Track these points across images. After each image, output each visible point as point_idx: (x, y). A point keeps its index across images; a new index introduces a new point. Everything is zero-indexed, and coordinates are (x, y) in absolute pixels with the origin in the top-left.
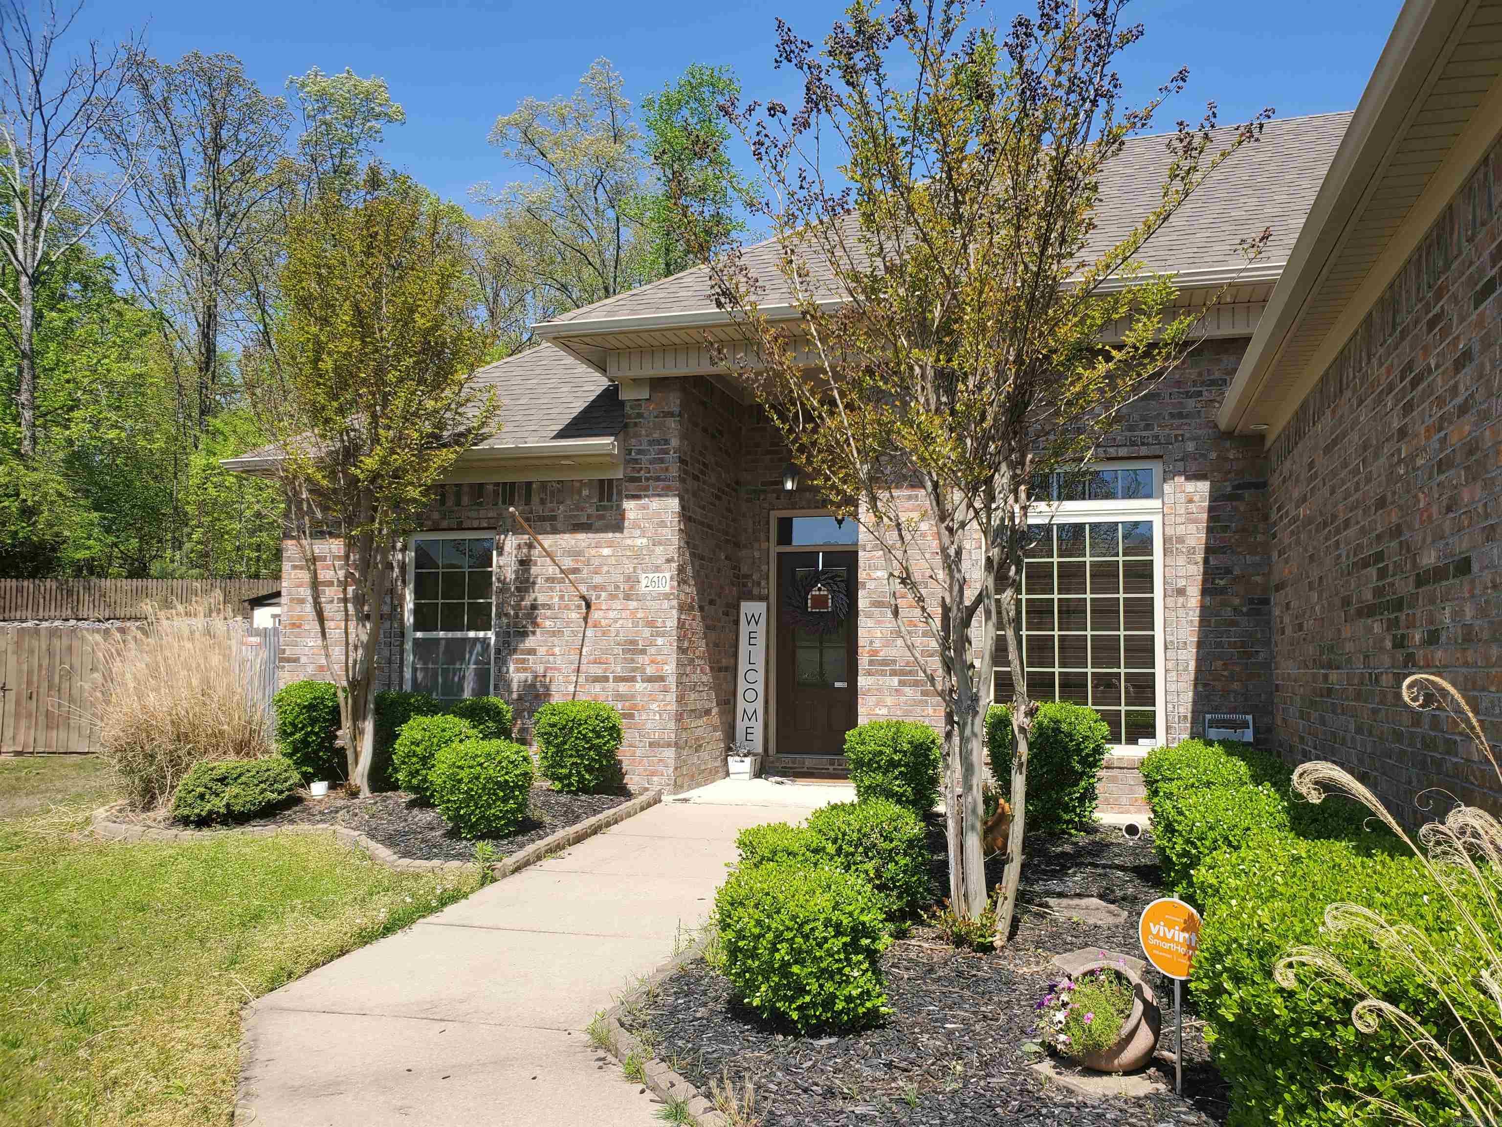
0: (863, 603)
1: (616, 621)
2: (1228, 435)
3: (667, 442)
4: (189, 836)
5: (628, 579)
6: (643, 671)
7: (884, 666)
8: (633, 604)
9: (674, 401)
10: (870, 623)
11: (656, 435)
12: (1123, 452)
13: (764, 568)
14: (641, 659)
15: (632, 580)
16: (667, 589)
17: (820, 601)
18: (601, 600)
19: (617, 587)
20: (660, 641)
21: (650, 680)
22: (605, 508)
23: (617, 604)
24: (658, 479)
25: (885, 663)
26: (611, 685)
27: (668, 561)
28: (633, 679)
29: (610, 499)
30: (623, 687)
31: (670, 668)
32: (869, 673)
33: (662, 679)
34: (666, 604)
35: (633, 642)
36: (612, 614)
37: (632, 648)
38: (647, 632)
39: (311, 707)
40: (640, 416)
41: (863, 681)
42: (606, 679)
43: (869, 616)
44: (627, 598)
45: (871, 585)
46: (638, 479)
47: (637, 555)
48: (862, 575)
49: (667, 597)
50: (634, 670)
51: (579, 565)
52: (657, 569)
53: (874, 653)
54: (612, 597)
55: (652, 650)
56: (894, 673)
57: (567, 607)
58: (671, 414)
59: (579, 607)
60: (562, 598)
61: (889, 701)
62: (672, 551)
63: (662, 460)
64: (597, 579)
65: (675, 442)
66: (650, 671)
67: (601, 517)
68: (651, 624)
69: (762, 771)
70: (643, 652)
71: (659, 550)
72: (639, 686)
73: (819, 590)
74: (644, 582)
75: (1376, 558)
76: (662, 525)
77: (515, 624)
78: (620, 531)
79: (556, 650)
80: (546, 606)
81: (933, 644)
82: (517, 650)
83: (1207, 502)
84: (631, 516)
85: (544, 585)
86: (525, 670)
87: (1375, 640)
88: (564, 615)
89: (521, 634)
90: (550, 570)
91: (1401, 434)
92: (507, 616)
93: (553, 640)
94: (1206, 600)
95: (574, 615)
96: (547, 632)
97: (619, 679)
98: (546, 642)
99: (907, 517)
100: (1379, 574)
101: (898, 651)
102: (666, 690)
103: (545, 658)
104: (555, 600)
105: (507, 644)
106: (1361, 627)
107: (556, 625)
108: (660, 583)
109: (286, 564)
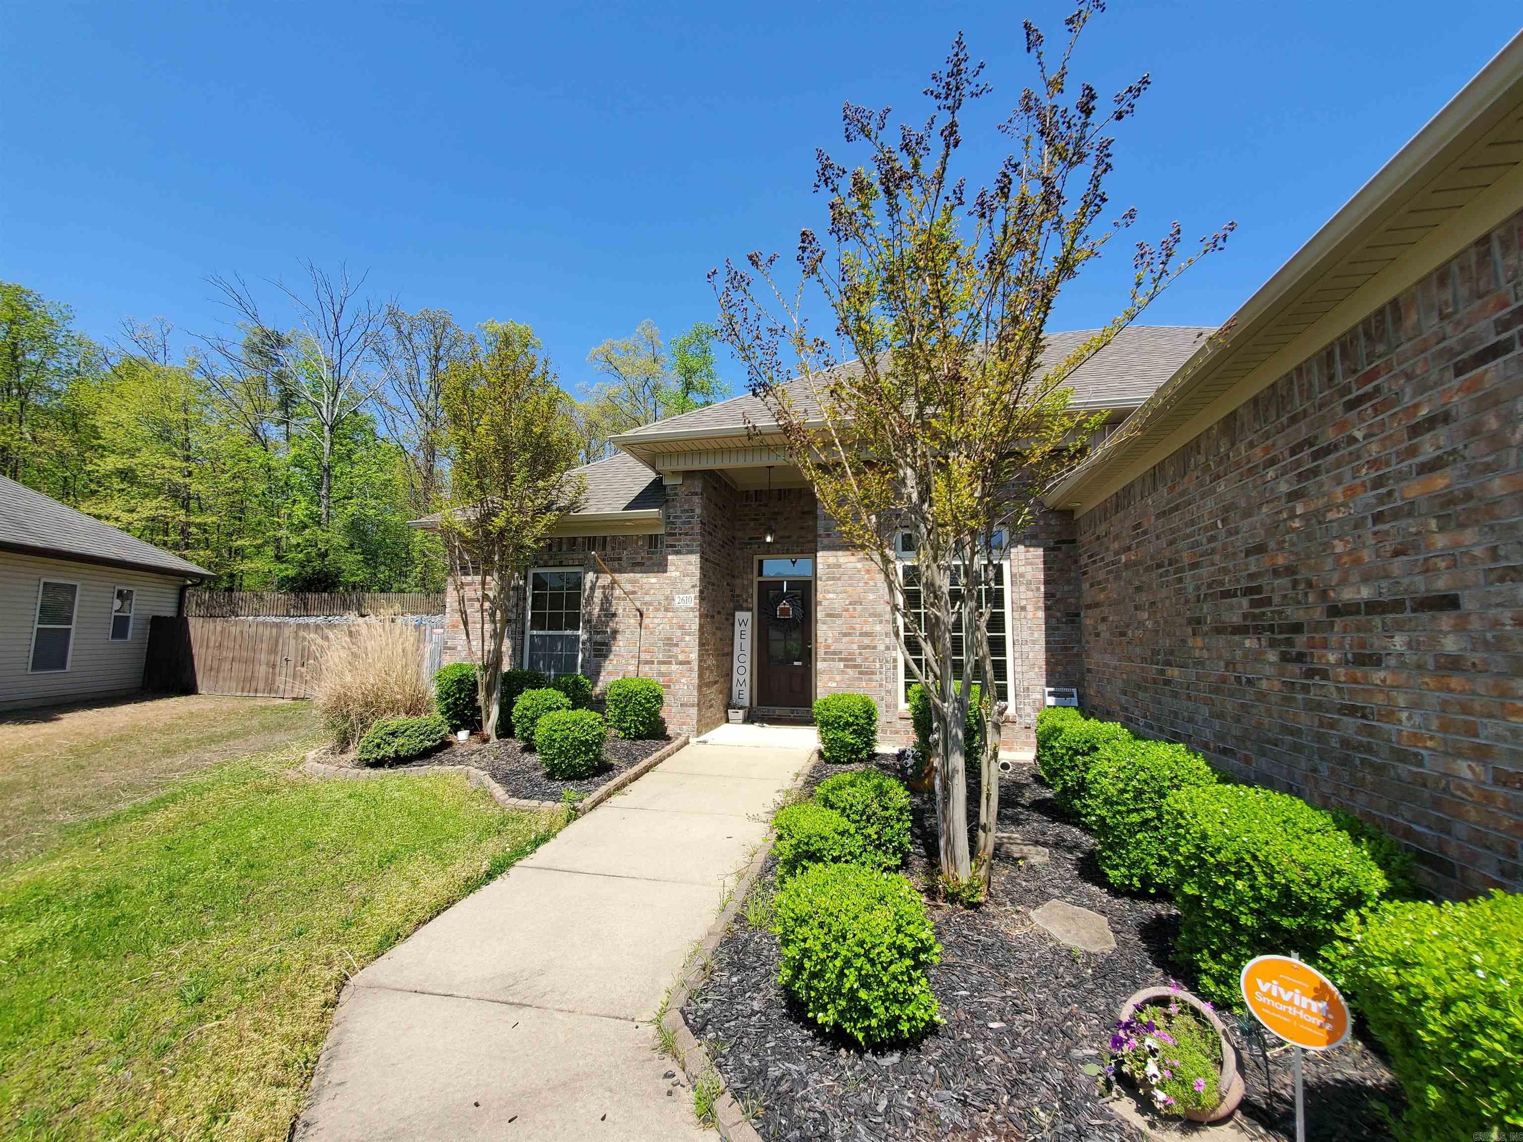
0: (820, 615)
1: (659, 625)
2: (1053, 511)
3: (693, 511)
4: (368, 773)
5: (667, 598)
6: (676, 657)
7: (833, 655)
8: (670, 614)
9: (698, 486)
10: (824, 627)
11: (686, 507)
13: (750, 590)
14: (675, 649)
15: (670, 599)
16: (692, 605)
18: (649, 612)
19: (660, 603)
20: (687, 638)
21: (681, 663)
22: (653, 553)
23: (660, 614)
24: (687, 534)
25: (834, 653)
26: (655, 666)
27: (693, 587)
28: (670, 663)
29: (656, 547)
30: (664, 668)
31: (694, 656)
32: (824, 660)
33: (688, 663)
34: (691, 614)
35: (670, 639)
36: (656, 621)
37: (670, 643)
38: (679, 633)
39: (460, 682)
40: (676, 494)
41: (820, 665)
42: (652, 662)
43: (825, 623)
44: (666, 610)
45: (825, 603)
46: (675, 534)
47: (673, 583)
48: (819, 597)
49: (692, 609)
50: (670, 657)
51: (636, 589)
52: (686, 592)
53: (828, 647)
54: (657, 610)
55: (682, 644)
56: (840, 660)
57: (628, 616)
58: (697, 494)
59: (635, 616)
60: (624, 610)
61: (838, 678)
62: (696, 580)
63: (689, 523)
64: (647, 598)
65: (698, 511)
66: (681, 657)
67: (651, 558)
68: (681, 627)
70: (677, 645)
71: (687, 579)
72: (674, 667)
73: (784, 604)
74: (677, 600)
75: (1248, 591)
76: (689, 563)
77: (595, 627)
78: (662, 567)
79: (621, 643)
80: (614, 615)
81: (866, 641)
82: (596, 643)
83: (1040, 552)
84: (670, 557)
85: (614, 602)
86: (601, 656)
87: (1247, 652)
88: (626, 621)
89: (598, 633)
90: (617, 592)
91: (1294, 496)
92: (589, 621)
93: (619, 637)
94: (1041, 614)
95: (632, 621)
96: (615, 632)
97: (661, 663)
98: (614, 638)
99: (846, 560)
100: (1254, 604)
101: (843, 645)
102: (691, 670)
103: (614, 648)
104: (620, 611)
105: (590, 639)
106: (1221, 641)
107: (621, 627)
108: (687, 601)
109: (449, 588)
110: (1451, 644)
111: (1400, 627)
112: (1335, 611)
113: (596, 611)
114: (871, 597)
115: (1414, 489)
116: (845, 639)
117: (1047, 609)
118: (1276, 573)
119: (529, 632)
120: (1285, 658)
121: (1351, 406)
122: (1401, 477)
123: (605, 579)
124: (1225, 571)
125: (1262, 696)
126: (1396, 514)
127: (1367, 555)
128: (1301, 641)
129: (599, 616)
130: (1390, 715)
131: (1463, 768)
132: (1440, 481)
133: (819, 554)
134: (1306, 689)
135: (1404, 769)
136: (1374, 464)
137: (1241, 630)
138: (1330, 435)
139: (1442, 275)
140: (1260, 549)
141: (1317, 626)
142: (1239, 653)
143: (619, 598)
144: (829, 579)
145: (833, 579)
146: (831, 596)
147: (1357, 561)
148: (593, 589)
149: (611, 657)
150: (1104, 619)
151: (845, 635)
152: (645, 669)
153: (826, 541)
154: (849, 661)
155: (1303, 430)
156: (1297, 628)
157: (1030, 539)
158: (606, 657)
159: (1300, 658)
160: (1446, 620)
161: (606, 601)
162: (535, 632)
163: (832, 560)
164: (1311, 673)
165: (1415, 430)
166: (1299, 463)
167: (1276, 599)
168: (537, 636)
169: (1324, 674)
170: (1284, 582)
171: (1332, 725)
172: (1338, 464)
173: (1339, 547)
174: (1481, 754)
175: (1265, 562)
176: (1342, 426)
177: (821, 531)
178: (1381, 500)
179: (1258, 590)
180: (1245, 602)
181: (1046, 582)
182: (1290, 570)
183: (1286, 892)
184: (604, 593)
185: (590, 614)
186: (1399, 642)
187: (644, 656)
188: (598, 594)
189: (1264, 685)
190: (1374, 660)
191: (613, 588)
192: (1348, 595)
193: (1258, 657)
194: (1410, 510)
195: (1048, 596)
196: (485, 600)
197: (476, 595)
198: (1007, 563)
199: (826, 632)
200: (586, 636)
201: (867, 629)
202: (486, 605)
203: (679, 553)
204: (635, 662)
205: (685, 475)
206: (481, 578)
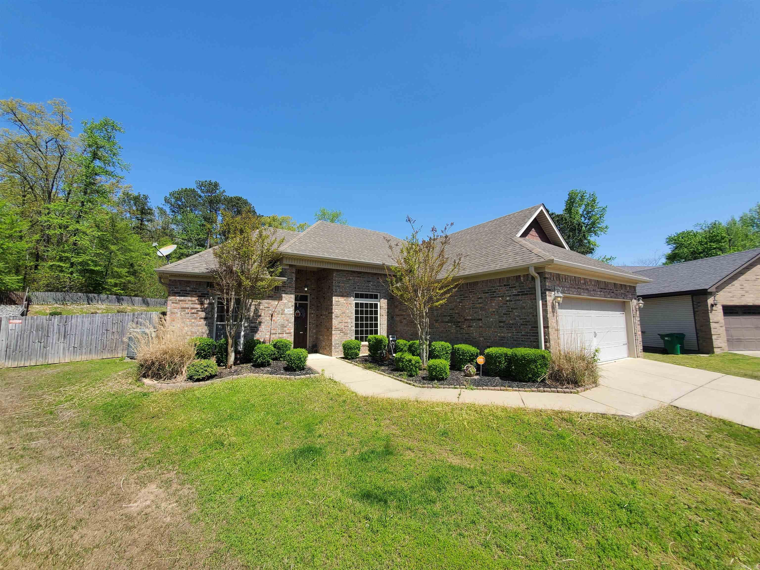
0: (333, 317)
1: (279, 320)
3: (292, 279)
4: (191, 384)
5: (282, 310)
6: (285, 331)
7: (337, 329)
8: (283, 316)
9: (294, 270)
10: (335, 320)
11: (290, 277)
12: (375, 291)
14: (285, 329)
15: (283, 310)
16: (292, 313)
18: (275, 315)
19: (279, 312)
20: (290, 324)
21: (287, 333)
22: (277, 293)
23: (280, 316)
24: (290, 287)
25: (337, 328)
26: (277, 335)
27: (292, 306)
28: (283, 333)
29: (278, 291)
30: (280, 336)
31: (292, 331)
33: (290, 333)
34: (291, 316)
35: (283, 325)
36: (278, 318)
37: (283, 326)
38: (287, 322)
40: (286, 272)
41: (333, 332)
42: (276, 334)
43: (335, 319)
44: (282, 314)
45: (335, 313)
46: (285, 287)
47: (285, 304)
48: (333, 311)
49: (292, 314)
50: (283, 331)
51: (270, 306)
52: (289, 308)
53: (335, 326)
54: (278, 314)
55: (288, 327)
56: (339, 330)
57: (266, 316)
58: (294, 273)
59: (269, 316)
60: (264, 314)
61: (338, 336)
62: (293, 304)
63: (291, 283)
64: (274, 310)
65: (294, 279)
66: (287, 332)
67: (276, 295)
68: (288, 321)
70: (286, 327)
71: (290, 303)
72: (285, 335)
74: (286, 311)
75: (449, 316)
76: (291, 298)
77: (251, 320)
78: (280, 298)
79: (263, 327)
80: (260, 316)
81: (346, 324)
82: (251, 327)
83: (386, 301)
84: (283, 295)
85: (260, 311)
86: (254, 332)
87: (449, 326)
88: (265, 318)
89: (253, 323)
90: (261, 307)
91: (459, 302)
92: (249, 318)
93: (262, 324)
94: (386, 317)
95: (268, 318)
96: (260, 323)
97: (279, 334)
98: (260, 325)
99: (341, 300)
100: (451, 318)
101: (342, 326)
102: (291, 336)
103: (260, 329)
104: (263, 314)
105: (249, 326)
106: (443, 324)
107: (263, 321)
108: (290, 311)
109: (169, 303)
110: (481, 325)
111: (474, 322)
112: (465, 320)
113: (252, 314)
114: (348, 311)
115: (478, 305)
116: (340, 324)
117: (388, 315)
118: (456, 313)
119: (215, 323)
120: (456, 327)
121: (470, 292)
122: (476, 303)
123: (256, 302)
124: (445, 312)
125: (451, 333)
126: (475, 308)
127: (471, 313)
128: (460, 324)
129: (253, 316)
130: (473, 333)
131: (481, 339)
132: (481, 305)
133: (333, 297)
134: (460, 331)
135: (474, 340)
136: (473, 301)
137: (448, 322)
138: (467, 295)
139: (483, 281)
140: (453, 309)
141: (463, 322)
142: (447, 326)
143: (262, 309)
144: (336, 305)
145: (337, 305)
146: (337, 311)
147: (469, 313)
148: (250, 305)
149: (259, 332)
150: (405, 319)
151: (340, 323)
152: (273, 336)
153: (335, 293)
154: (341, 330)
155: (462, 293)
156: (459, 322)
157: (385, 298)
158: (256, 332)
159: (459, 326)
160: (480, 322)
161: (256, 310)
162: (219, 323)
163: (337, 300)
164: (461, 329)
165: (478, 298)
166: (461, 298)
167: (455, 317)
168: (220, 325)
169: (463, 329)
170: (457, 315)
171: (464, 336)
172: (468, 299)
173: (467, 311)
174: (483, 337)
175: (454, 311)
176: (469, 294)
177: (334, 290)
178: (473, 306)
179: (452, 316)
180: (449, 318)
181: (388, 309)
182: (458, 313)
183: (472, 354)
184: (255, 307)
185: (249, 315)
186: (474, 324)
187: (273, 331)
188: (253, 308)
189: (452, 331)
190: (471, 327)
191: (259, 306)
192: (468, 318)
193: (451, 327)
194: (477, 308)
195: (388, 312)
196: (192, 308)
197: (187, 306)
198: (379, 303)
199: (335, 322)
200: (246, 325)
201: (346, 321)
202: (193, 311)
203: (286, 293)
204: (269, 334)
205: (291, 266)
206: (190, 298)
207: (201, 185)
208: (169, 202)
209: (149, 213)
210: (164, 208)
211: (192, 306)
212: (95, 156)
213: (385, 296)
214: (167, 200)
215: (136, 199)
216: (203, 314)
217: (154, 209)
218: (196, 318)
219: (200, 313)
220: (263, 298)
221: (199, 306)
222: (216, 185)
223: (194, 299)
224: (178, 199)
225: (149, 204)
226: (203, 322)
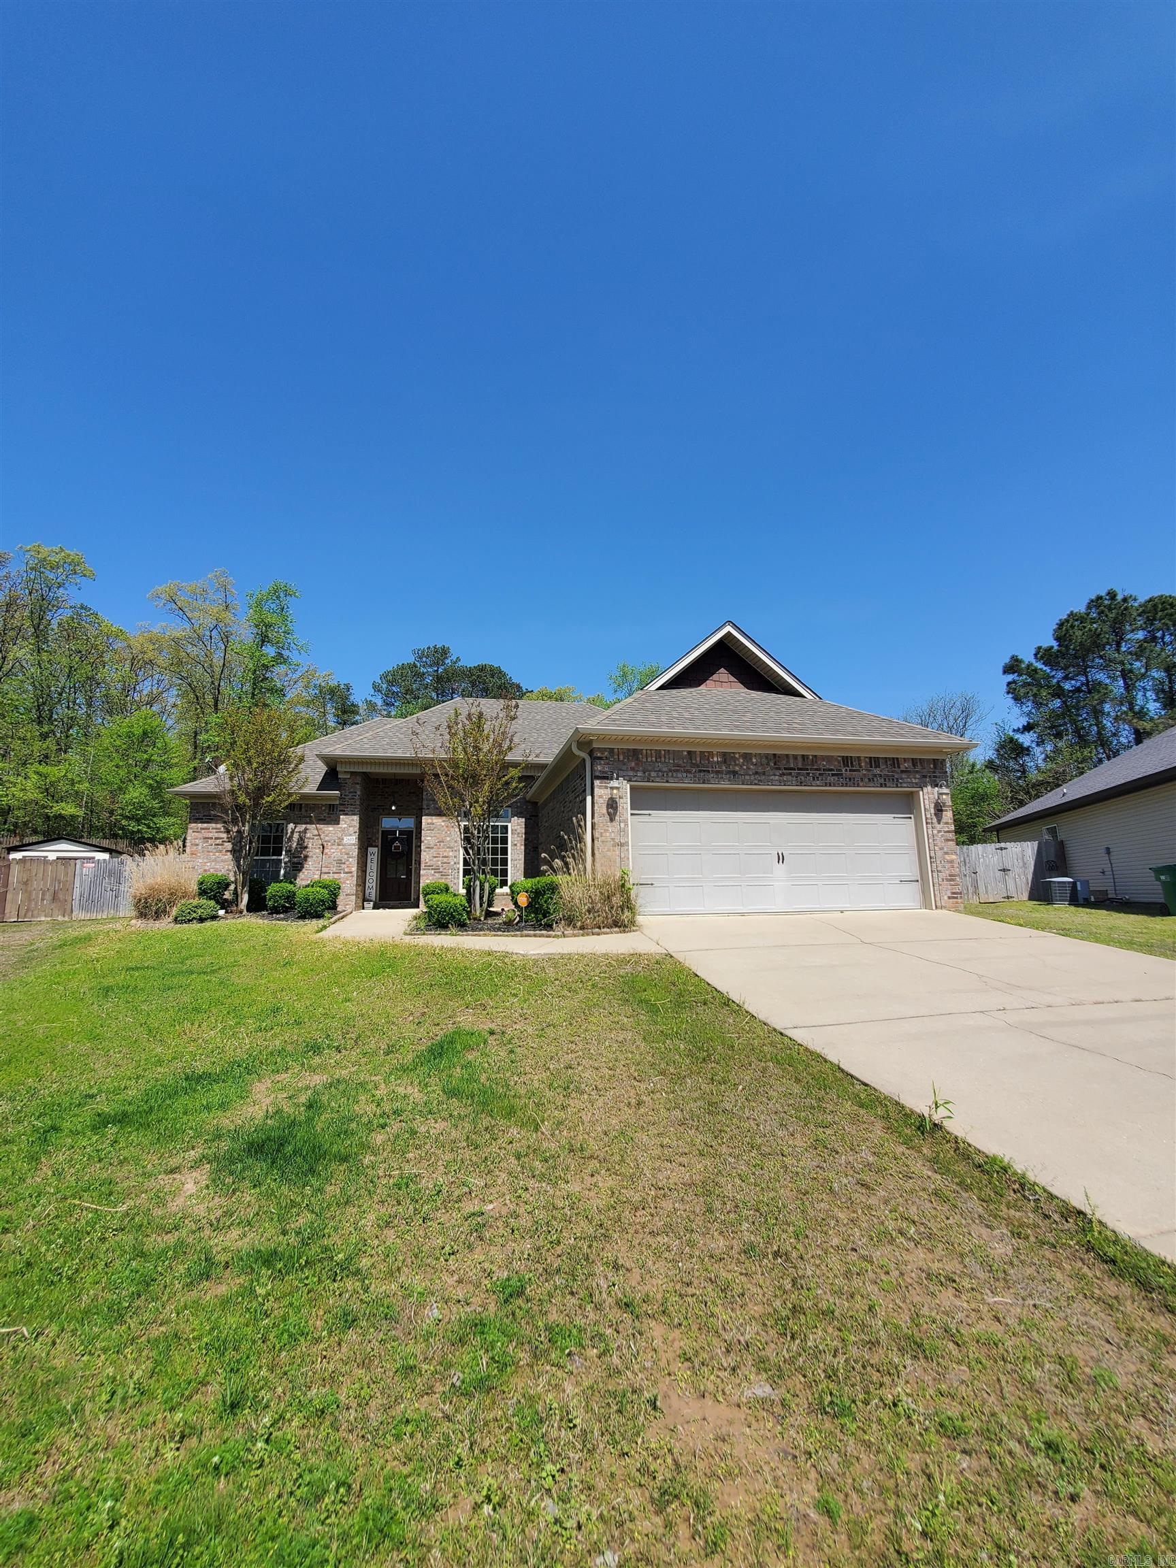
0: (423, 848)
1: (334, 853)
2: (529, 802)
3: (356, 793)
5: (339, 838)
6: (344, 870)
7: (429, 867)
8: (341, 847)
9: (359, 779)
10: (425, 854)
11: (352, 791)
13: (377, 835)
14: (343, 866)
15: (341, 839)
16: (354, 842)
17: (397, 848)
18: (328, 846)
19: (335, 841)
20: (351, 860)
21: (347, 873)
22: (331, 814)
23: (334, 847)
24: (351, 805)
26: (332, 874)
27: (355, 832)
28: (340, 873)
29: (333, 811)
30: (336, 876)
31: (354, 869)
33: (350, 872)
34: (353, 847)
35: (341, 860)
36: (332, 850)
37: (340, 862)
38: (346, 857)
39: (219, 883)
40: (346, 783)
41: (422, 872)
42: (329, 872)
43: (425, 851)
44: (338, 845)
45: (426, 842)
46: (345, 805)
47: (343, 830)
48: (423, 838)
49: (354, 845)
50: (340, 869)
51: (320, 833)
52: (350, 835)
53: (425, 863)
54: (333, 844)
55: (348, 863)
56: (432, 869)
57: (315, 848)
58: (359, 784)
59: (319, 848)
60: (313, 845)
62: (357, 829)
63: (353, 799)
64: (327, 838)
65: (358, 793)
66: (346, 870)
67: (330, 817)
68: (347, 854)
69: (375, 907)
70: (344, 863)
71: (351, 829)
72: (342, 875)
73: (397, 844)
74: (345, 840)
76: (353, 820)
77: (293, 854)
78: (337, 822)
79: (310, 863)
80: (306, 847)
81: (445, 860)
82: (293, 863)
83: (524, 820)
84: (341, 817)
85: (306, 840)
86: (296, 870)
88: (313, 851)
89: (295, 858)
90: (308, 835)
92: (290, 851)
93: (309, 859)
94: (523, 847)
95: (317, 851)
96: (306, 857)
97: (335, 873)
98: (306, 860)
99: (438, 821)
101: (434, 862)
102: (352, 876)
103: (305, 866)
104: (310, 845)
105: (290, 861)
107: (310, 854)
108: (352, 840)
109: (190, 831)
113: (294, 845)
114: (448, 839)
116: (435, 859)
117: (525, 845)
123: (301, 828)
129: (296, 848)
133: (424, 818)
143: (309, 838)
144: (428, 830)
145: (430, 830)
146: (429, 838)
148: (292, 833)
149: (304, 870)
151: (435, 857)
152: (325, 876)
153: (427, 811)
154: (436, 869)
157: (520, 815)
158: (300, 870)
161: (301, 840)
162: (253, 857)
163: (430, 821)
168: (254, 859)
177: (425, 807)
181: (525, 833)
184: (299, 835)
185: (291, 847)
187: (324, 870)
188: (296, 836)
191: (305, 833)
195: (526, 839)
196: (216, 838)
197: (210, 835)
198: (509, 825)
199: (425, 856)
200: (287, 860)
201: (445, 854)
202: (218, 841)
203: (346, 814)
204: (318, 873)
205: (352, 773)
206: (214, 825)
207: (420, 655)
208: (379, 691)
209: (353, 712)
210: (373, 699)
211: (216, 835)
212: (264, 640)
213: (521, 813)
214: (377, 688)
215: (332, 692)
216: (229, 846)
217: (360, 704)
218: (221, 852)
219: (226, 844)
220: (311, 823)
221: (225, 835)
222: (445, 652)
223: (219, 826)
224: (391, 683)
225: (352, 698)
226: (229, 856)
